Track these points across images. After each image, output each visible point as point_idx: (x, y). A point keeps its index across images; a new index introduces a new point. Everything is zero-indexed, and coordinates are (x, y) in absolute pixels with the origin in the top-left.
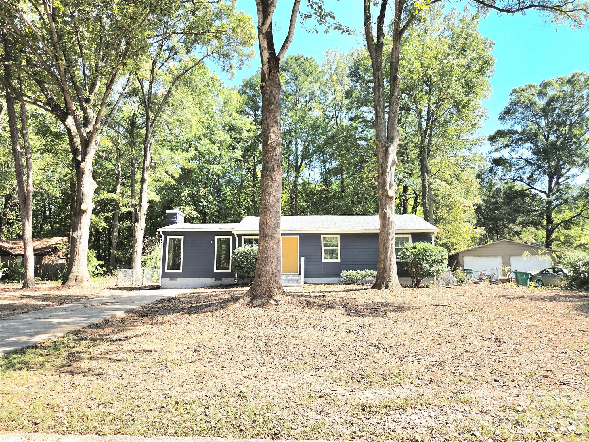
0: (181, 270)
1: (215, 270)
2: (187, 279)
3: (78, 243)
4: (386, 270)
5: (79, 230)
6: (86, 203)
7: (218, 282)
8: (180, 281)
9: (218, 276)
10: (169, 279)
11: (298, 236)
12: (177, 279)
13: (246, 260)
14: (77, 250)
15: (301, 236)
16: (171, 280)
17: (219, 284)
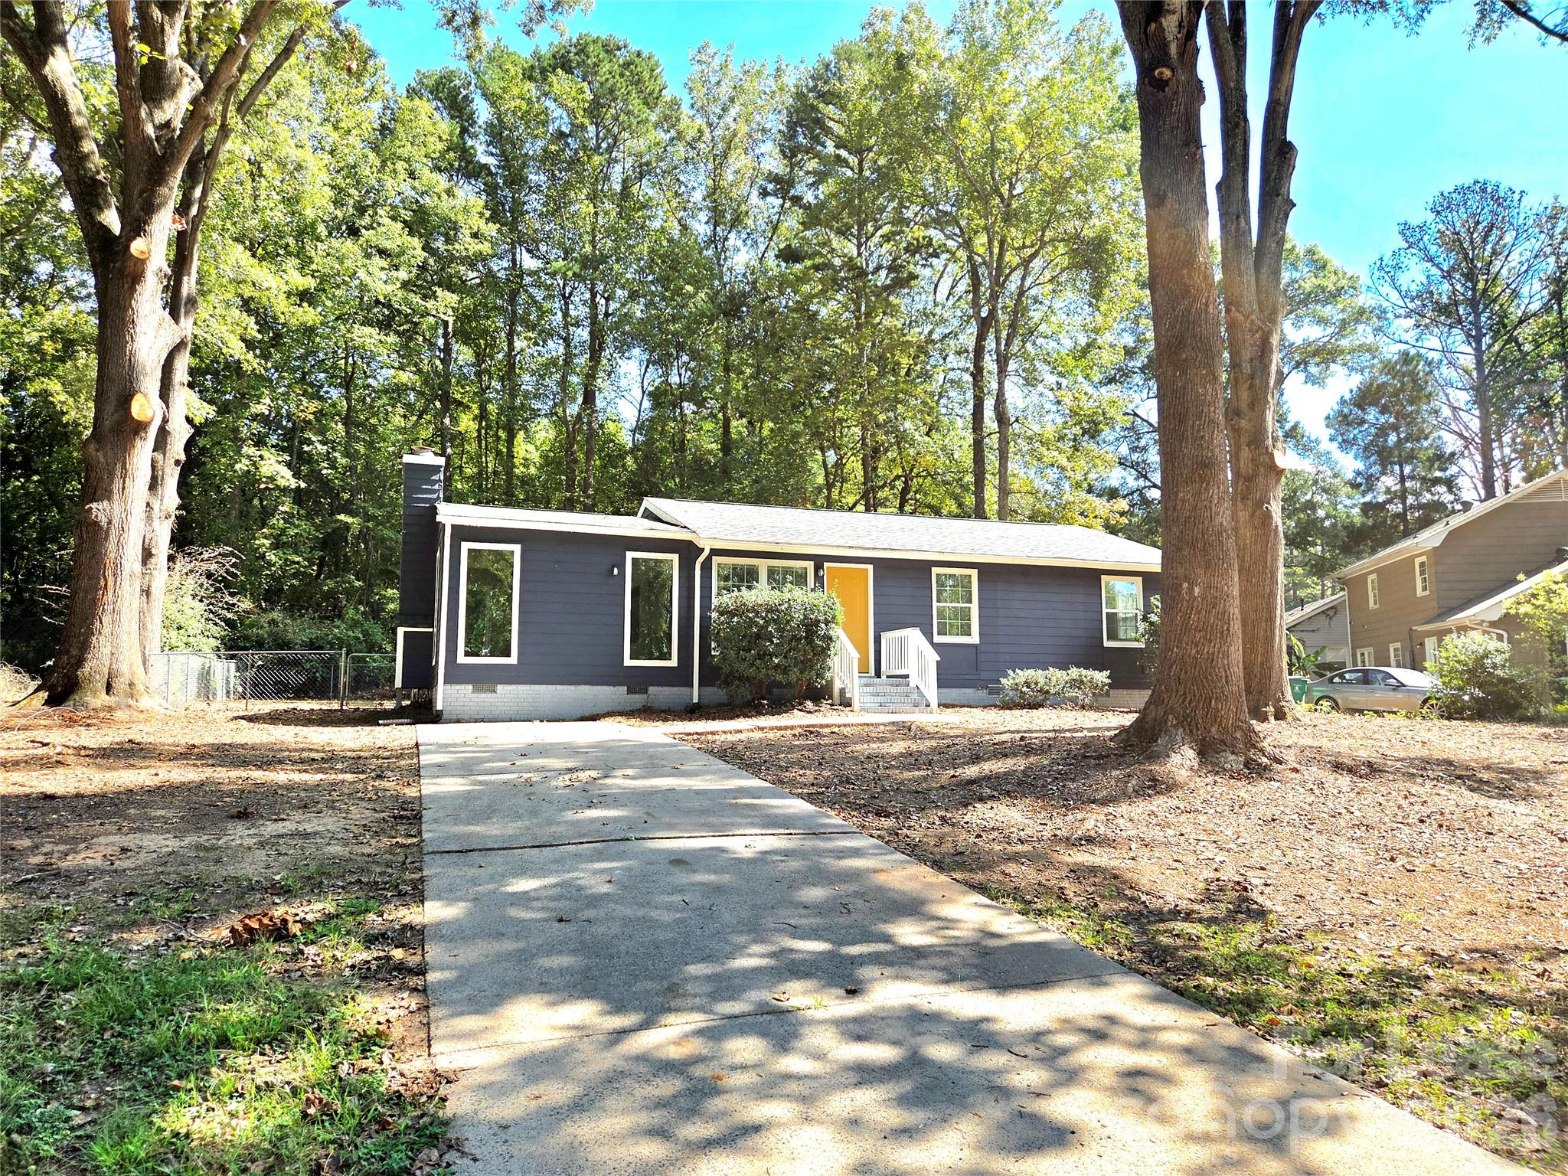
0: (513, 660)
1: (628, 662)
2: (537, 687)
3: (112, 545)
4: (1270, 668)
5: (116, 497)
6: (145, 396)
7: (638, 699)
8: (507, 694)
9: (638, 681)
10: (470, 687)
11: (870, 567)
12: (499, 687)
13: (781, 630)
14: (109, 573)
15: (880, 565)
16: (476, 690)
17: (639, 706)
